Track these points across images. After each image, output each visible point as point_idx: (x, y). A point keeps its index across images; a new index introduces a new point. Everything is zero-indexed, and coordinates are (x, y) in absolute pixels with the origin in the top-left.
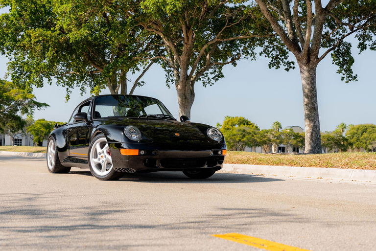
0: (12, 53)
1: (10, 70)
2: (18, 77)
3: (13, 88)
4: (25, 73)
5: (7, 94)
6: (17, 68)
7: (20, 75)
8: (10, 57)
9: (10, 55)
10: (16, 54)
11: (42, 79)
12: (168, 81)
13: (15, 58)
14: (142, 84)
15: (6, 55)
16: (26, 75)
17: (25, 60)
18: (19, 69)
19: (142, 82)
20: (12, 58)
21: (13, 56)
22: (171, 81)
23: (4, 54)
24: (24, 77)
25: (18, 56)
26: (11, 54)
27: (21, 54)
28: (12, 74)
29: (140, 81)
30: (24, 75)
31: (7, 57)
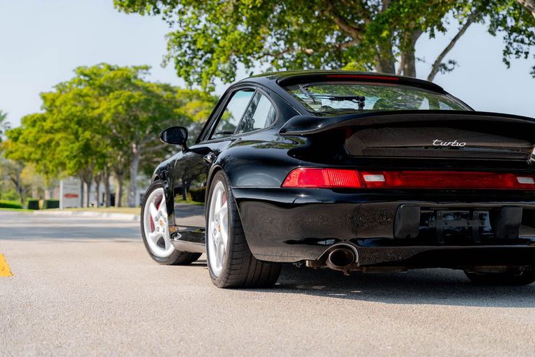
0: (174, 10)
1: (172, 51)
2: (188, 64)
3: (191, 100)
4: (203, 56)
5: (181, 111)
6: (187, 44)
7: (193, 58)
8: (170, 20)
9: (171, 16)
10: (182, 13)
11: (235, 67)
12: (507, 52)
13: (181, 21)
14: (450, 66)
15: (162, 15)
16: (204, 59)
17: (201, 26)
18: (189, 47)
19: (450, 62)
20: (173, 22)
21: (176, 17)
22: (514, 52)
23: (158, 12)
24: (200, 62)
25: (185, 17)
26: (173, 14)
27: (193, 13)
28: (176, 58)
29: (445, 61)
30: (201, 59)
31: (164, 19)
